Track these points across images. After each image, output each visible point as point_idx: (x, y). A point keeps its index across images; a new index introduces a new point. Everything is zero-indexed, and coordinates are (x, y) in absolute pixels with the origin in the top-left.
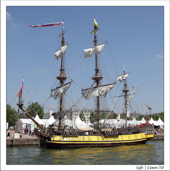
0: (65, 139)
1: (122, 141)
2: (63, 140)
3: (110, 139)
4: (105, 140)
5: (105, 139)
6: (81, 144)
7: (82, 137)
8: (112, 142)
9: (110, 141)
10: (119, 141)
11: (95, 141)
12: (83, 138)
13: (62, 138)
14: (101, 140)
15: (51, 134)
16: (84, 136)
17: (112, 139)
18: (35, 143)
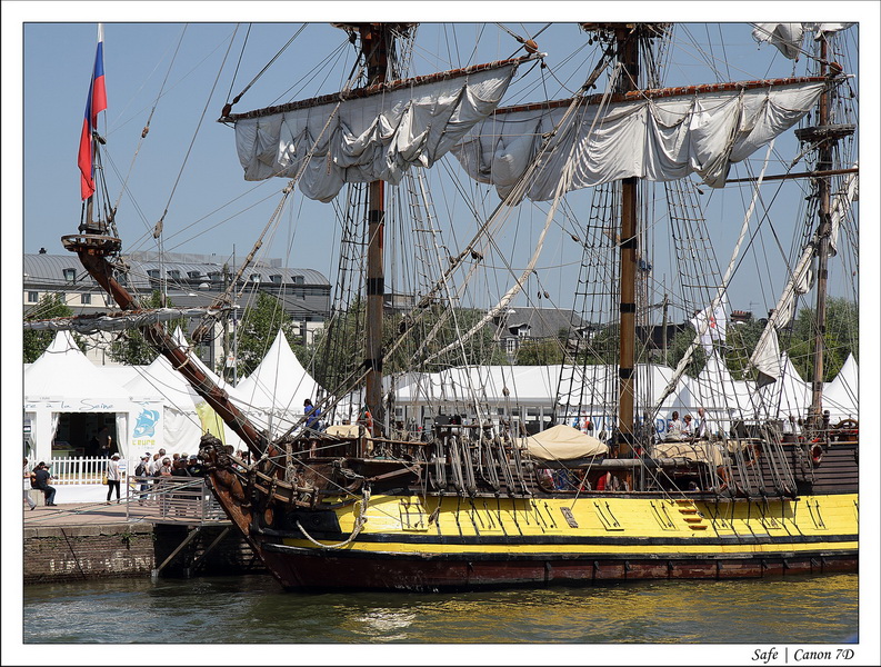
0: (448, 523)
1: (818, 539)
2: (433, 531)
3: (741, 526)
4: (710, 533)
5: (705, 522)
6: (558, 560)
7: (555, 504)
8: (758, 549)
9: (741, 541)
10: (803, 539)
11: (651, 541)
12: (566, 512)
13: (426, 517)
14: (685, 531)
15: (344, 481)
16: (568, 503)
17: (757, 527)
18: (116, 562)
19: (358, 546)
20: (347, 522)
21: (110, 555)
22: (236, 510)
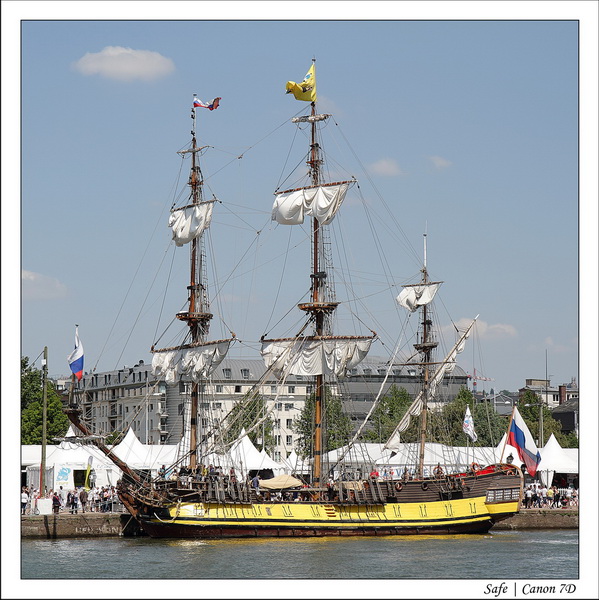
0: (213, 513)
1: (395, 521)
2: (206, 516)
3: (354, 516)
4: (338, 518)
5: (337, 514)
6: (260, 528)
7: (263, 506)
8: (361, 525)
9: (353, 522)
10: (386, 521)
11: (306, 521)
12: (268, 509)
13: (204, 511)
14: (325, 518)
15: (170, 498)
16: (269, 506)
17: (363, 516)
18: (104, 529)
19: (177, 522)
20: (173, 513)
21: (101, 526)
22: (131, 508)
